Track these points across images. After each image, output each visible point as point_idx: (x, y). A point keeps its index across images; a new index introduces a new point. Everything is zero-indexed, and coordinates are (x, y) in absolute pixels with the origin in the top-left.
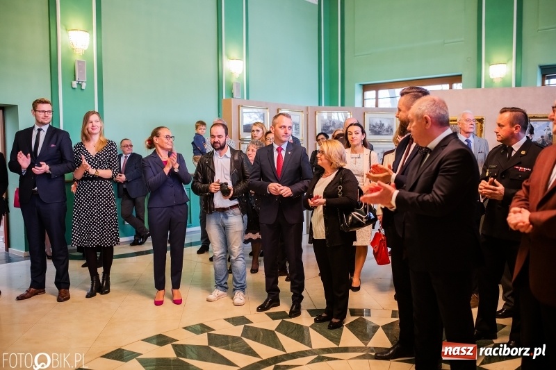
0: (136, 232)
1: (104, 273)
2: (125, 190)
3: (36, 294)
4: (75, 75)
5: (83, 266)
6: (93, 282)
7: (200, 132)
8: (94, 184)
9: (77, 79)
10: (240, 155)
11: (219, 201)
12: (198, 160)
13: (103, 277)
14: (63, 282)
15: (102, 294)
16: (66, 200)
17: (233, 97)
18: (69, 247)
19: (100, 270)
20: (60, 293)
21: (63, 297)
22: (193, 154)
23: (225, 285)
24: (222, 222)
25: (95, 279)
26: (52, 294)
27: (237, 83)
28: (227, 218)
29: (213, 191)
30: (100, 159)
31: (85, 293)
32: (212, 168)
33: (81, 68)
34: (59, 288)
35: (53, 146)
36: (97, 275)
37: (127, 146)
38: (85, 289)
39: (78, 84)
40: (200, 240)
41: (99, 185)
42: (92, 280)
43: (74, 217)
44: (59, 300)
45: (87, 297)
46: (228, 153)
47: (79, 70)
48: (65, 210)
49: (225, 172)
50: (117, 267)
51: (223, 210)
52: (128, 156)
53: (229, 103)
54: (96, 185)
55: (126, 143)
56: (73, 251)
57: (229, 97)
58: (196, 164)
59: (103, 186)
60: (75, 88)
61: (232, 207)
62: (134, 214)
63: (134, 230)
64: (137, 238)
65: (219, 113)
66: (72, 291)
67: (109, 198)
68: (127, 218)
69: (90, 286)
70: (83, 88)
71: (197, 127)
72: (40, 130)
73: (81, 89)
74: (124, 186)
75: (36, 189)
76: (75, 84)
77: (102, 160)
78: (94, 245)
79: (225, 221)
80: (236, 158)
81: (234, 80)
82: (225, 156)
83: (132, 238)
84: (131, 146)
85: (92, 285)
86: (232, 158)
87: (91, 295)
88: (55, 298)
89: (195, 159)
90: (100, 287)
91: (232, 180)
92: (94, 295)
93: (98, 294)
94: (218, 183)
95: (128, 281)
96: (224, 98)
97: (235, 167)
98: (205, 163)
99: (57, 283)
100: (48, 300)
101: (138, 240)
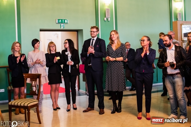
0: (132, 84)
1: (119, 103)
2: (127, 65)
3: (91, 110)
4: (105, 15)
5: (110, 99)
6: (114, 107)
7: (162, 38)
8: (114, 63)
9: (106, 17)
10: (179, 48)
11: (170, 71)
12: (161, 51)
13: (118, 105)
14: (101, 106)
15: (118, 112)
16: (103, 70)
17: (177, 20)
18: (104, 90)
19: (117, 101)
20: (100, 111)
21: (102, 112)
22: (158, 49)
23: (176, 112)
24: (172, 81)
25: (115, 105)
26: (97, 111)
27: (179, 13)
28: (174, 79)
29: (166, 66)
30: (117, 52)
31: (111, 111)
32: (166, 56)
33: (108, 12)
34: (100, 108)
35: (98, 46)
36: (116, 104)
37: (128, 45)
38: (111, 110)
39: (107, 19)
40: (162, 89)
41: (117, 64)
42: (114, 106)
43: (106, 77)
44: (100, 114)
45: (112, 113)
46: (174, 48)
47: (107, 13)
48: (103, 74)
49: (172, 57)
50: (125, 101)
51: (172, 75)
52: (129, 50)
53: (176, 23)
54: (115, 64)
55: (127, 44)
56: (105, 92)
57: (176, 20)
58: (160, 53)
59: (118, 64)
60: (105, 21)
61: (177, 74)
62: (131, 76)
63: (131, 84)
64: (133, 87)
65: (171, 28)
66: (105, 110)
67: (121, 70)
68: (128, 78)
69: (113, 109)
70: (109, 20)
71: (160, 36)
72: (93, 40)
73: (108, 21)
74: (127, 63)
75: (91, 64)
76: (105, 19)
77: (118, 53)
78: (115, 90)
79: (173, 80)
80: (178, 50)
81: (178, 12)
82: (172, 49)
83: (130, 87)
84: (130, 45)
85: (114, 108)
86: (176, 50)
87: (113, 112)
88: (98, 113)
89: (159, 51)
90: (117, 109)
91: (176, 60)
92: (115, 113)
93: (116, 112)
94: (168, 62)
95: (129, 107)
96: (173, 21)
97: (177, 54)
98: (163, 53)
99: (99, 106)
100: (95, 113)
101: (133, 88)
